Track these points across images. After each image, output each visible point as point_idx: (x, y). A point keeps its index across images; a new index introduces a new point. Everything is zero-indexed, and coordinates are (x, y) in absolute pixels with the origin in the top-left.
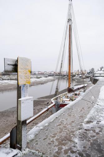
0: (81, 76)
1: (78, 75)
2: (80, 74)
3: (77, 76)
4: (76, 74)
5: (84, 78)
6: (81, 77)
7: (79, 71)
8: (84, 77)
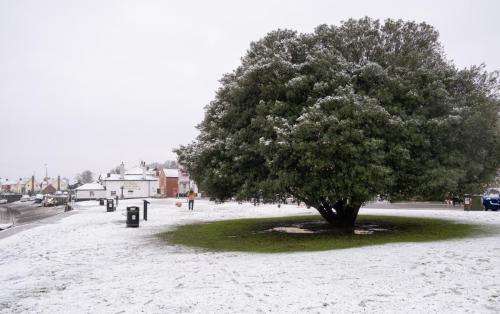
0: (39, 196)
1: (31, 193)
2: (39, 192)
3: (26, 196)
4: (23, 189)
5: (50, 205)
6: (39, 201)
7: (36, 178)
8: (50, 201)
